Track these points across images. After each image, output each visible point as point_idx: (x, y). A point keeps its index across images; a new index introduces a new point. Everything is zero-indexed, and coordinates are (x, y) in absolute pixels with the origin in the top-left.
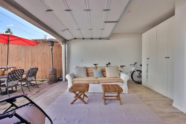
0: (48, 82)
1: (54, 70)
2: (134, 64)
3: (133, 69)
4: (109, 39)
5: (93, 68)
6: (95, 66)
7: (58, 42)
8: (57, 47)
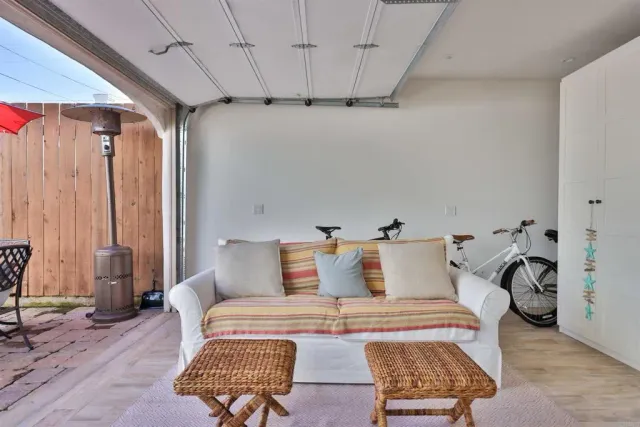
0: (89, 316)
1: (122, 256)
2: (517, 225)
3: (512, 252)
4: (395, 106)
5: (316, 247)
6: (323, 235)
7: (144, 118)
8: (140, 144)
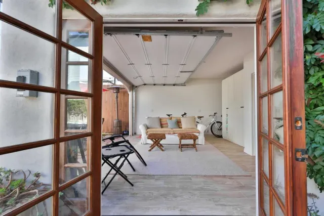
1: (120, 122)
2: (214, 114)
3: (213, 120)
4: (185, 85)
5: (166, 118)
6: (168, 116)
7: (125, 89)
